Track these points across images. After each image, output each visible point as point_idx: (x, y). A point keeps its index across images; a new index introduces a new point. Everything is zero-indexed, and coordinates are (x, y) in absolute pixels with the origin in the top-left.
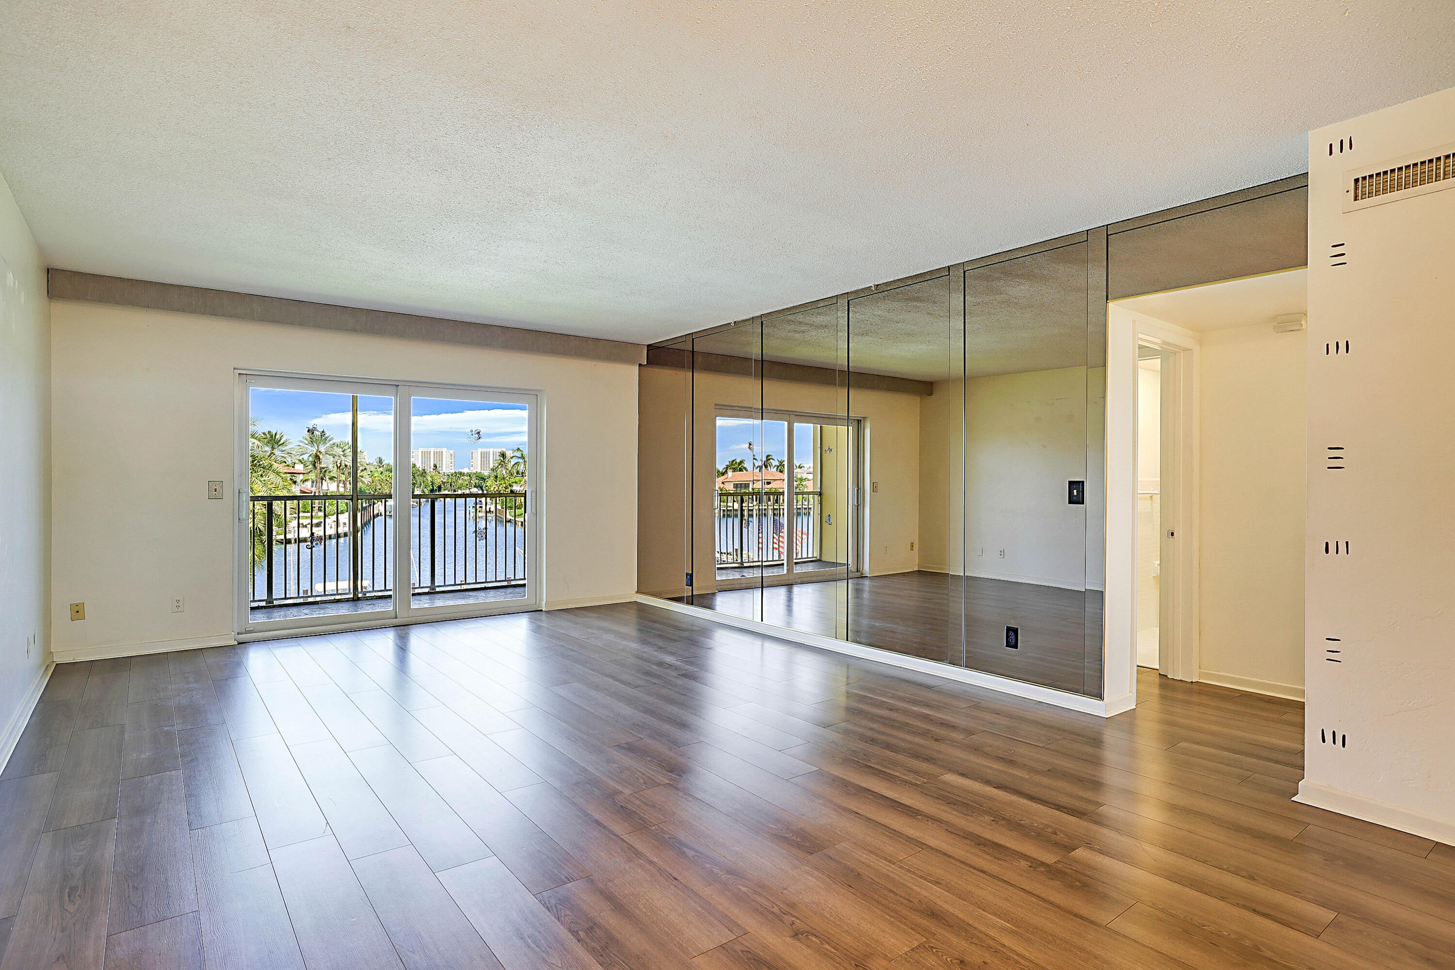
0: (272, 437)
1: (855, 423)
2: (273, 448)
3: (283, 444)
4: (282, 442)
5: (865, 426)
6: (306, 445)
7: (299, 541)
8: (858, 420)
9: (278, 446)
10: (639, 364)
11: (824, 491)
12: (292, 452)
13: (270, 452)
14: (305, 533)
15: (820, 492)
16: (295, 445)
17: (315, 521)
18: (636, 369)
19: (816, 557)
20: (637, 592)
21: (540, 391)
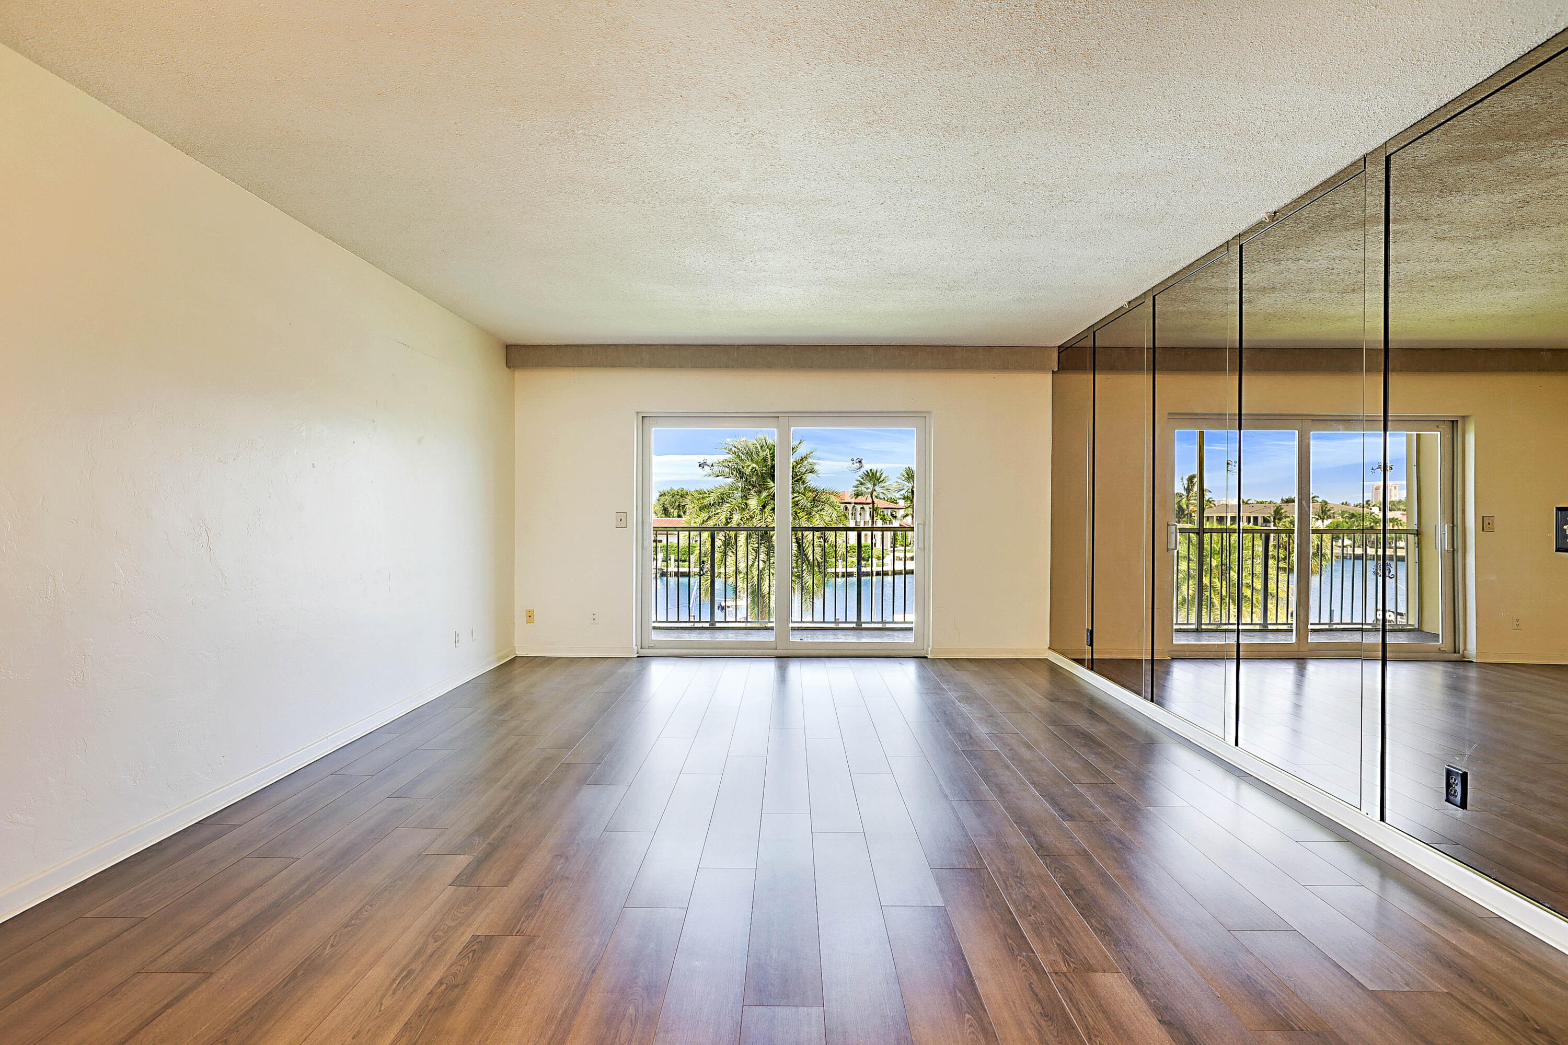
0: (873, 474)
1: (1447, 428)
2: (875, 485)
3: (883, 480)
4: (881, 480)
5: (1466, 429)
6: (903, 482)
7: (894, 573)
8: (1453, 421)
9: (879, 483)
10: (1053, 371)
11: (1424, 529)
12: (890, 488)
13: (872, 489)
14: (899, 566)
15: (1417, 530)
16: (894, 481)
17: (909, 555)
18: (1049, 377)
19: (1413, 625)
20: (1049, 648)
21: (929, 412)
